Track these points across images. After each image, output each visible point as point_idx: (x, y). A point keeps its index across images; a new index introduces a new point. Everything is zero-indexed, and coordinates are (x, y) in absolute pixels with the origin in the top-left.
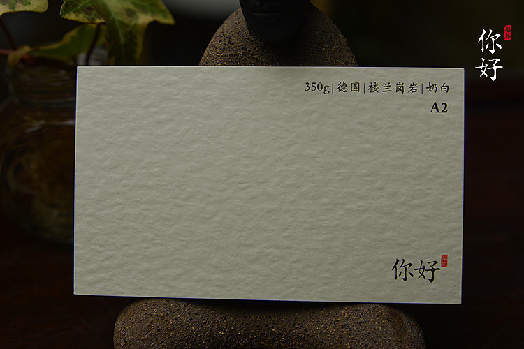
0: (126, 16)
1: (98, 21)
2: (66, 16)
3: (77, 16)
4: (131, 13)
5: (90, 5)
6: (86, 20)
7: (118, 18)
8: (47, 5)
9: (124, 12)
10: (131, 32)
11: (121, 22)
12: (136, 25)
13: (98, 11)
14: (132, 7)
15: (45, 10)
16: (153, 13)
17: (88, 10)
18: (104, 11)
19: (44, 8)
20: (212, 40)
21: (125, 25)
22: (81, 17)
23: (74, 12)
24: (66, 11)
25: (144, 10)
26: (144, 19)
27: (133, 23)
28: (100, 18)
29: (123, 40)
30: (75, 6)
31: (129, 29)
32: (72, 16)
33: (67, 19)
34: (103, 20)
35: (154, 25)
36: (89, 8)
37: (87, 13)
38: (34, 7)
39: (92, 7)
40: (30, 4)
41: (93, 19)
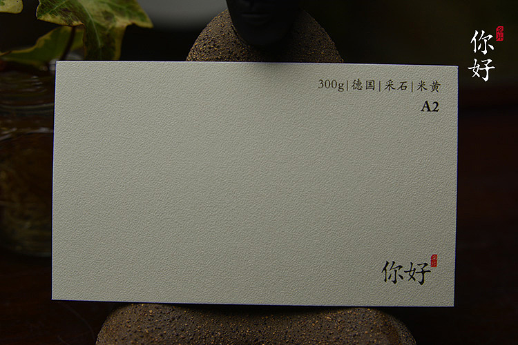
0: (103, 19)
1: (75, 23)
2: (42, 18)
3: (54, 17)
4: (108, 16)
5: (66, 7)
6: (63, 22)
7: (94, 20)
8: (22, 5)
9: (101, 15)
10: (108, 35)
11: (98, 25)
12: (113, 28)
13: (75, 13)
14: (109, 10)
15: (20, 11)
16: (131, 16)
17: (64, 12)
18: (80, 14)
19: (19, 10)
20: (196, 44)
21: (103, 28)
22: (58, 19)
23: (50, 14)
24: (42, 12)
25: (122, 13)
26: (122, 22)
27: (110, 26)
28: (77, 21)
29: (100, 44)
30: (51, 7)
31: (107, 32)
32: (48, 18)
33: (43, 21)
34: (80, 23)
35: (132, 28)
36: (66, 10)
37: (64, 15)
38: (8, 8)
39: (68, 8)
40: (3, 4)
41: (70, 22)
